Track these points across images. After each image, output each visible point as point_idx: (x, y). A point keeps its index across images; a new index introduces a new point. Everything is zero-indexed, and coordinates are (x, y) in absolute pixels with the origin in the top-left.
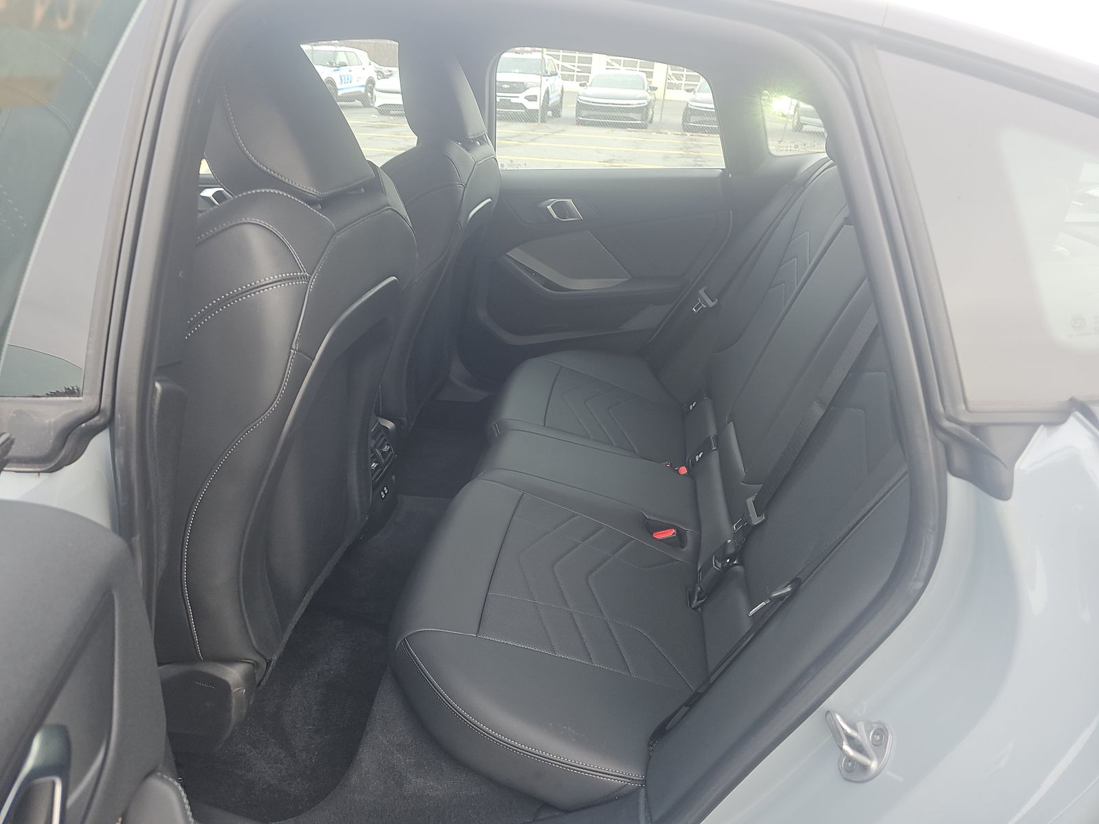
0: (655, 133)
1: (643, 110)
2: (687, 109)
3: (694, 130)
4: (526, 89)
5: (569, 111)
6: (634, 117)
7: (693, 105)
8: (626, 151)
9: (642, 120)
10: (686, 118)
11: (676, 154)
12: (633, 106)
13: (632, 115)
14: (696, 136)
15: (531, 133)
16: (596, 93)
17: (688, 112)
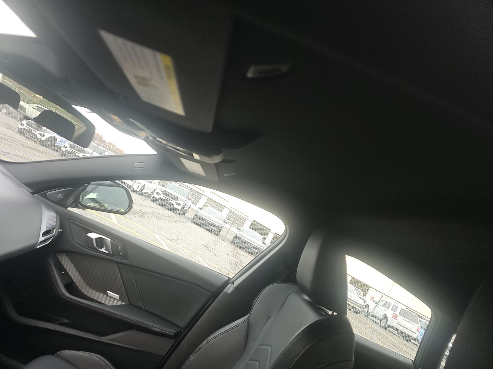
1: (220, 229)
2: (236, 236)
3: (237, 245)
4: (178, 200)
5: (190, 215)
6: (215, 230)
7: (239, 235)
8: (212, 244)
9: (218, 232)
10: (234, 239)
11: (232, 255)
12: (216, 225)
13: (215, 228)
14: (237, 248)
15: (173, 217)
16: (204, 214)
17: (236, 237)
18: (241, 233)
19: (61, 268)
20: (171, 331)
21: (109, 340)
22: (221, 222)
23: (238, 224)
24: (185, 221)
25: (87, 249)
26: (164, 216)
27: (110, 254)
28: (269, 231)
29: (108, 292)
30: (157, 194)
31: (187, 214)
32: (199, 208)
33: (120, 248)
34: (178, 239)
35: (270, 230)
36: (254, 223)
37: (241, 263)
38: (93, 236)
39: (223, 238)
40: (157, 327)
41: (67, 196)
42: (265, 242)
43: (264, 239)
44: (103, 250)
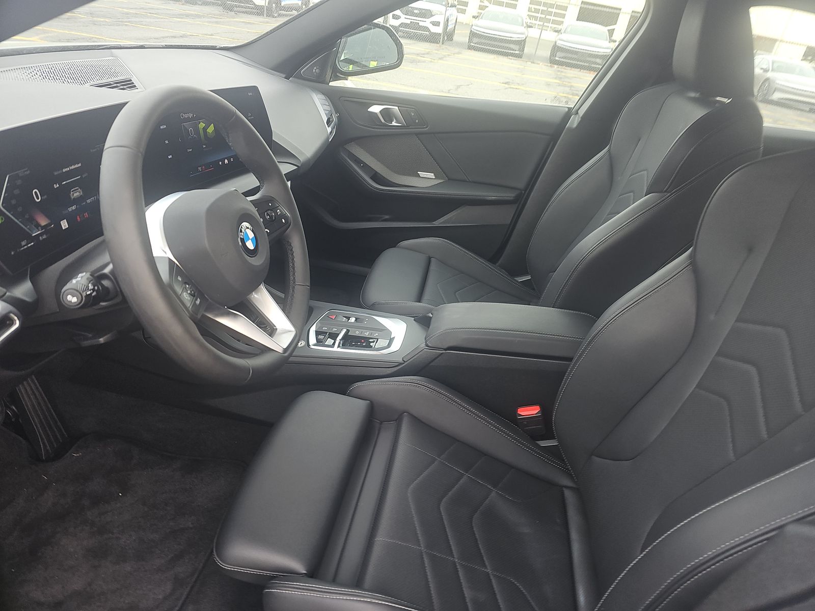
0: (530, 63)
1: (521, 43)
2: (555, 46)
3: (559, 63)
4: (432, 16)
5: (461, 36)
6: (514, 48)
7: (559, 43)
8: (516, 76)
9: (519, 50)
10: (553, 54)
11: (556, 83)
12: (514, 39)
13: (512, 46)
14: (561, 68)
15: (436, 52)
16: (485, 26)
17: (556, 49)
18: (563, 36)
19: (358, 161)
20: (510, 195)
21: (441, 223)
22: (522, 29)
23: (554, 22)
24: (457, 50)
25: (377, 128)
26: (422, 55)
27: (404, 126)
28: (618, 11)
29: (419, 172)
30: (394, 18)
31: (455, 38)
32: (474, 17)
33: (413, 114)
34: (458, 87)
35: (620, 9)
36: (585, 6)
37: (575, 92)
38: (376, 109)
39: (532, 59)
40: (492, 195)
41: (323, 67)
42: (614, 38)
43: (611, 32)
44: (394, 123)
